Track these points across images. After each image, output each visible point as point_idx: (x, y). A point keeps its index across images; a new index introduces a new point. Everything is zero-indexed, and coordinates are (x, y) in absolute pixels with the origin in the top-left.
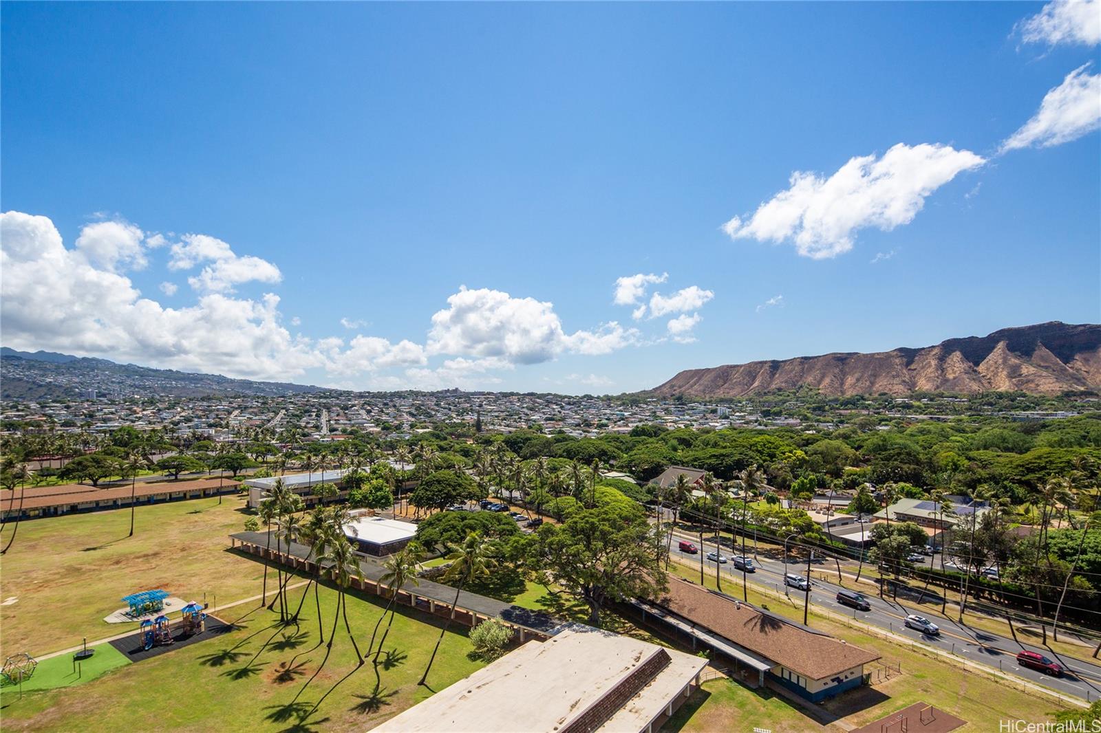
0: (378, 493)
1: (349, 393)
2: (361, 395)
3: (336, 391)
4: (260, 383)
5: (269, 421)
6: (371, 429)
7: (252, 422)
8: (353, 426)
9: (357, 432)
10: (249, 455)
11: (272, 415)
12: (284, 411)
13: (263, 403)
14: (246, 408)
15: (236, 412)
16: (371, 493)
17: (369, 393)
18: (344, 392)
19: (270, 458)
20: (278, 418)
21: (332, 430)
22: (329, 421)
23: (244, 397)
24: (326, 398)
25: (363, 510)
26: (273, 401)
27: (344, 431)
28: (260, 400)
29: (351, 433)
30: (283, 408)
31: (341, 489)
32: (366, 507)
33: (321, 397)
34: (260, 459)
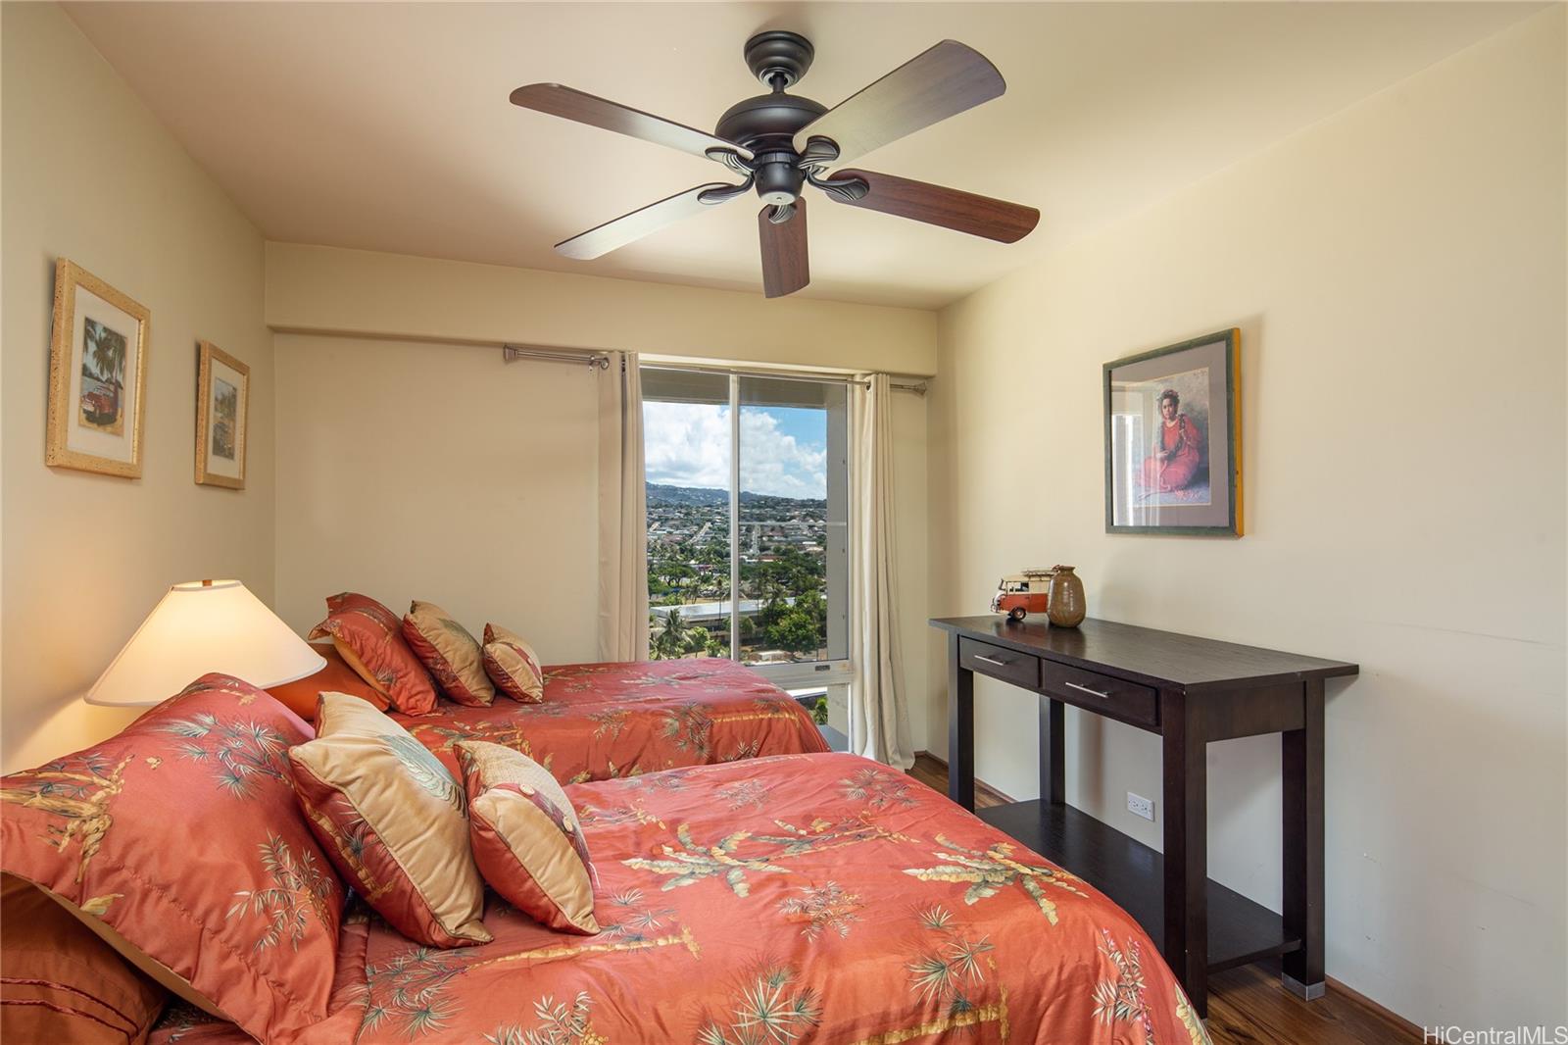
0: (800, 632)
1: (788, 501)
2: (803, 504)
3: (773, 499)
4: (685, 490)
5: (691, 536)
6: (811, 549)
7: (671, 538)
8: (790, 544)
9: (791, 551)
10: (662, 579)
11: (695, 528)
12: (709, 524)
13: (686, 514)
14: (667, 519)
15: (656, 525)
16: (790, 631)
17: (813, 500)
18: (783, 500)
19: (685, 581)
20: (702, 533)
21: (763, 549)
22: (761, 537)
23: (666, 506)
24: (760, 507)
25: (778, 652)
26: (698, 512)
27: (777, 550)
28: (683, 511)
29: (784, 553)
30: (708, 521)
31: (759, 624)
32: (783, 649)
33: (753, 507)
34: (674, 583)
